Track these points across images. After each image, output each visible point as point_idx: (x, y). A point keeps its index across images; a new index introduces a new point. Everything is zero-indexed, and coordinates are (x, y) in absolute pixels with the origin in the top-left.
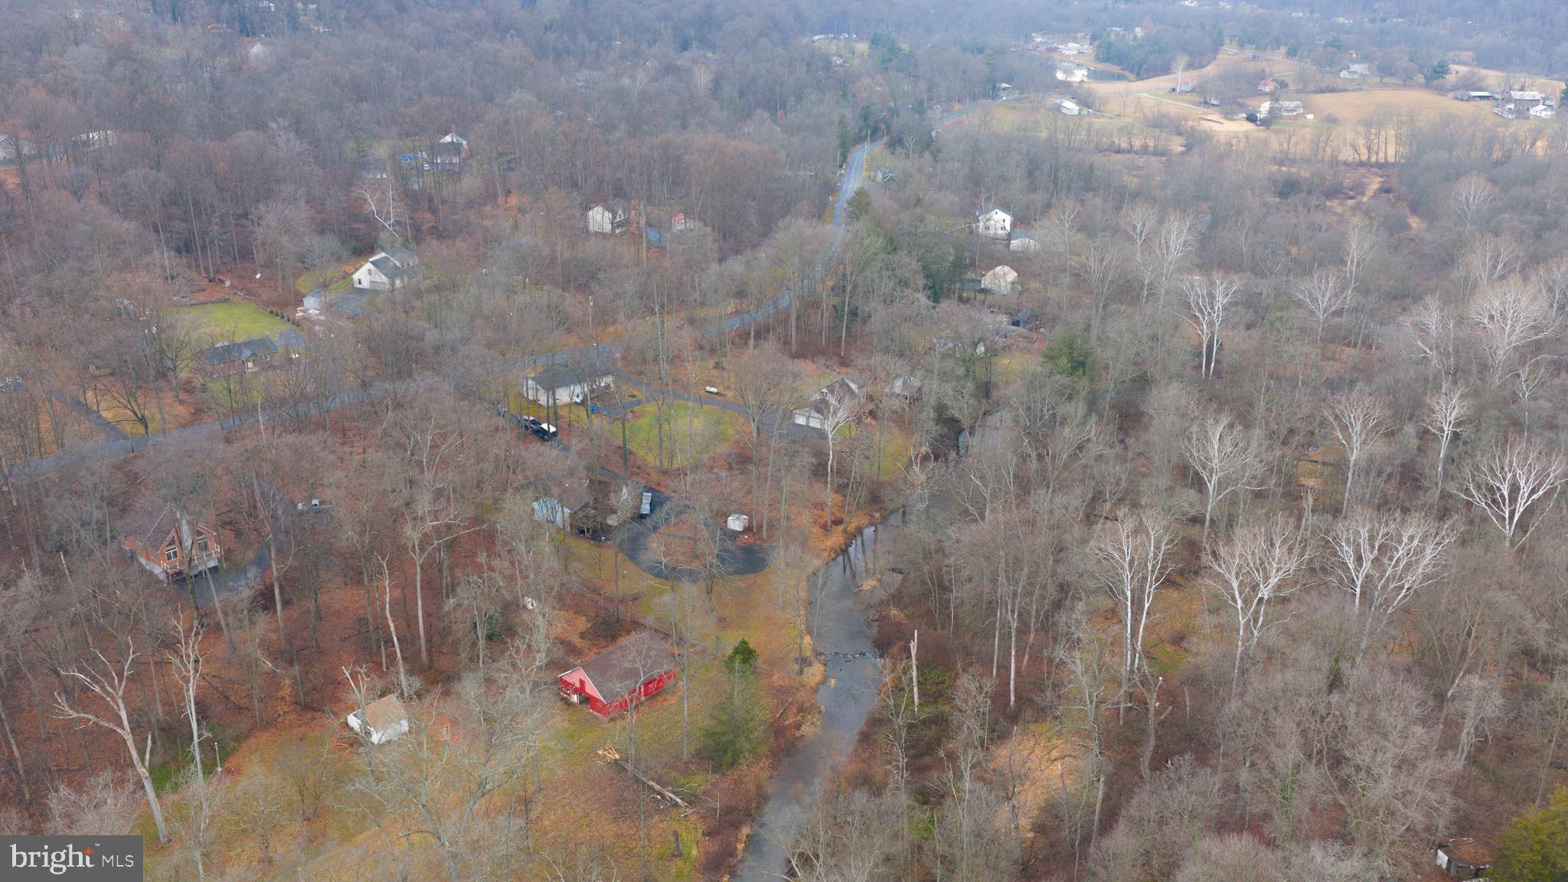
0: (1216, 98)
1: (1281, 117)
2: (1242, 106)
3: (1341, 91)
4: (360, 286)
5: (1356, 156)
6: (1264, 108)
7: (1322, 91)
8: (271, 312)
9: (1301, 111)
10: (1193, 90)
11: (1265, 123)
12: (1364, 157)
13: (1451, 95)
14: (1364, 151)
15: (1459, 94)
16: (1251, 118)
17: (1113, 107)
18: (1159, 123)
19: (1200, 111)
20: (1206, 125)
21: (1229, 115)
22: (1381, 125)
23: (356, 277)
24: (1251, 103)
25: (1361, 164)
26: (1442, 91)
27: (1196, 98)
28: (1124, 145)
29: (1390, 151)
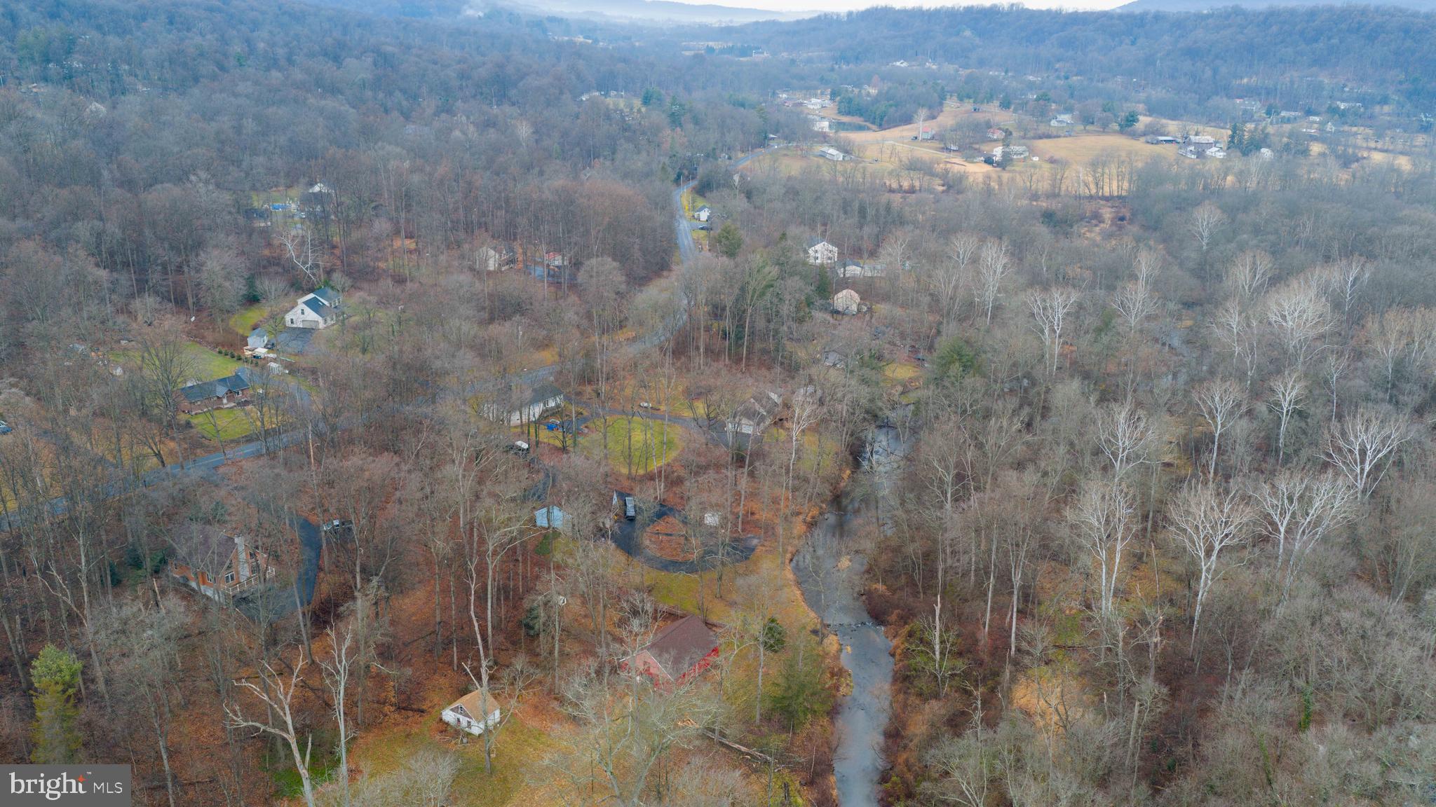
0: (954, 144)
1: (1012, 160)
2: (980, 152)
3: (1055, 137)
4: (294, 326)
5: (1087, 191)
6: (998, 152)
7: (1040, 138)
8: (220, 352)
9: (1027, 154)
10: (933, 138)
11: (999, 164)
12: (1094, 191)
13: (1143, 139)
14: (1092, 187)
15: (1149, 138)
16: (989, 161)
17: (871, 153)
18: (914, 166)
19: (943, 156)
20: (956, 168)
21: (970, 159)
22: (1104, 165)
23: (288, 317)
24: (985, 148)
25: (1091, 197)
26: (1134, 136)
27: (937, 144)
28: (895, 186)
29: (1112, 187)
